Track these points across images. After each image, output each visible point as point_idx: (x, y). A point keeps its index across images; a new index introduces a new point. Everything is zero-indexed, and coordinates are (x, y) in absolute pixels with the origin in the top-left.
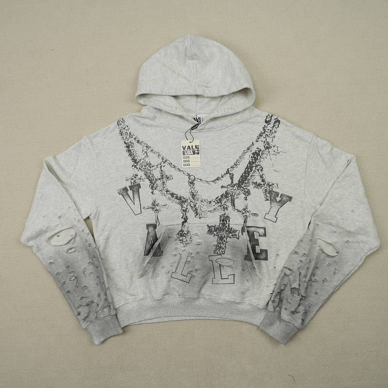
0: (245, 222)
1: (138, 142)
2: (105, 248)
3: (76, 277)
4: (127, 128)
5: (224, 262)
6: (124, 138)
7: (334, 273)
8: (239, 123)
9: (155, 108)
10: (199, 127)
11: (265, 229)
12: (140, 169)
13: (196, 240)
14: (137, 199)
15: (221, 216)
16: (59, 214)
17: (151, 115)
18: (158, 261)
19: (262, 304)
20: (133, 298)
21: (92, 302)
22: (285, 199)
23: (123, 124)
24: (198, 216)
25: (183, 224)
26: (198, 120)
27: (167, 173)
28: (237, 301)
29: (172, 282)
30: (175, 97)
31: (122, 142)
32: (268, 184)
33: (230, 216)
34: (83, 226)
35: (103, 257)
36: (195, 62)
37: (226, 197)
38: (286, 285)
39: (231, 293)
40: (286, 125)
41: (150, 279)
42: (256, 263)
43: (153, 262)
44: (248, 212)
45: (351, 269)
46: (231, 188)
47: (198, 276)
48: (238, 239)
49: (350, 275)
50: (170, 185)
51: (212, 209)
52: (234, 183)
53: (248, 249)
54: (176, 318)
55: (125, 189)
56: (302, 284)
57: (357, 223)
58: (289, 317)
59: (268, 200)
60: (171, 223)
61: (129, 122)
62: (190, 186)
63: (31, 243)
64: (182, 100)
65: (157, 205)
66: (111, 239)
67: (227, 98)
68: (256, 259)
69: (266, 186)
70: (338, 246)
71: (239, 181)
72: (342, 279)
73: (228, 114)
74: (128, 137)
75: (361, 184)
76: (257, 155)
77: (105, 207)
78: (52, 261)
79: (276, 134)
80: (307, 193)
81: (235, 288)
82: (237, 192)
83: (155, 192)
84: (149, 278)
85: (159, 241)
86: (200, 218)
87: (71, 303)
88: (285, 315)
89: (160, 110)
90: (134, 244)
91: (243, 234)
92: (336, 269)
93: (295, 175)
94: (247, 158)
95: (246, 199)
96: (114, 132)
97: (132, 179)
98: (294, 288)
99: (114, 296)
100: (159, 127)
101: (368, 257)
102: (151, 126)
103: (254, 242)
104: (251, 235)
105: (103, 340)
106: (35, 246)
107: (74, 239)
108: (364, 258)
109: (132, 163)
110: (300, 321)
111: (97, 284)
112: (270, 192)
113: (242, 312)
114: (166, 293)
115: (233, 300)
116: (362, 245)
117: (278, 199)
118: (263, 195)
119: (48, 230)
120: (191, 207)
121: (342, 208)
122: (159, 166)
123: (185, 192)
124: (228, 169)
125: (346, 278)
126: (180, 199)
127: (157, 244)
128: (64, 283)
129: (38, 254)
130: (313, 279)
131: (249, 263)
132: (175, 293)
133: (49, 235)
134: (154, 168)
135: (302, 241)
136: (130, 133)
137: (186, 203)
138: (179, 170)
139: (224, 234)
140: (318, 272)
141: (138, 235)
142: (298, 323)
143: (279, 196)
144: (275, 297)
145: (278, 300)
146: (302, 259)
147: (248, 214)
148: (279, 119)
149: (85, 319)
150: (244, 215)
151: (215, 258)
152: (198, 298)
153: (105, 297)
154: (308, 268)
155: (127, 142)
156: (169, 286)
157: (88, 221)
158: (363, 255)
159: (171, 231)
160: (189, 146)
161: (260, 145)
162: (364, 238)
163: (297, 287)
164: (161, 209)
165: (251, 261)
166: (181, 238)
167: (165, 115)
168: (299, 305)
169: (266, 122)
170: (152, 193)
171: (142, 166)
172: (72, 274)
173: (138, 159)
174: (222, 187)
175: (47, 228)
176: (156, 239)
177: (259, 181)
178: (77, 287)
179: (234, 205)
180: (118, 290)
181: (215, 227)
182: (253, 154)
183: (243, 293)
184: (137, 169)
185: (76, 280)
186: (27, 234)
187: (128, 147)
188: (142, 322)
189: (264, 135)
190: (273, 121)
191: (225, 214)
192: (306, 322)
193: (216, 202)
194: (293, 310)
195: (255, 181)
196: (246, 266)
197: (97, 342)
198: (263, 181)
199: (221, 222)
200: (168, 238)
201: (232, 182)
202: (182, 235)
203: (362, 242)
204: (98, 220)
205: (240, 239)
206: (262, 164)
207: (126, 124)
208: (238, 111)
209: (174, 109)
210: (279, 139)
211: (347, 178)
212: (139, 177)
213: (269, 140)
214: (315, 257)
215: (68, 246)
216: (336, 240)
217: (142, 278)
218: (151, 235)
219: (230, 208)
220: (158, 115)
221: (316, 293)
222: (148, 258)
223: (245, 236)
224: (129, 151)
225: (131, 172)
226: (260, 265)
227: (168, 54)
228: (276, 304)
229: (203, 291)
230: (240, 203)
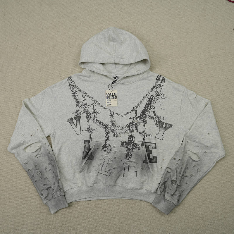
0: (143, 140)
1: (80, 90)
2: (58, 155)
3: (40, 172)
4: (73, 82)
5: (131, 164)
6: (72, 88)
7: (198, 171)
8: (141, 80)
9: (90, 70)
10: (117, 82)
11: (156, 144)
12: (80, 107)
13: (114, 150)
14: (78, 125)
15: (129, 136)
16: (31, 134)
17: (88, 75)
18: (91, 163)
19: (154, 190)
20: (75, 185)
21: (50, 187)
22: (168, 126)
23: (71, 80)
24: (115, 136)
25: (106, 141)
26: (116, 78)
27: (97, 110)
28: (139, 188)
29: (99, 176)
30: (103, 64)
31: (70, 90)
32: (158, 117)
33: (134, 136)
34: (46, 141)
35: (57, 160)
36: (115, 43)
37: (133, 124)
38: (168, 178)
39: (135, 183)
40: (169, 82)
41: (86, 174)
42: (150, 165)
43: (87, 164)
44: (145, 133)
45: (208, 169)
46: (136, 119)
47: (115, 172)
48: (139, 150)
49: (207, 172)
50: (99, 117)
51: (124, 131)
52: (138, 116)
53: (145, 156)
54: (101, 198)
55: (72, 119)
56: (178, 178)
57: (211, 141)
58: (170, 198)
59: (157, 126)
60: (98, 140)
61: (75, 78)
62: (111, 117)
63: (14, 151)
64: (107, 66)
65: (91, 129)
66: (62, 149)
67: (133, 65)
68: (150, 162)
69: (156, 118)
70: (199, 155)
71: (140, 115)
72: (202, 175)
73: (134, 74)
74: (74, 87)
75: (214, 117)
76: (151, 99)
77: (59, 130)
78: (26, 162)
79: (163, 87)
80: (181, 122)
81: (137, 180)
82: (139, 122)
83: (90, 121)
84: (84, 173)
85: (92, 150)
86: (116, 137)
87: (37, 188)
88: (167, 197)
89: (93, 72)
90: (76, 152)
91: (142, 147)
92: (198, 169)
93: (174, 112)
94: (146, 101)
95: (144, 126)
96: (65, 85)
97: (76, 113)
98: (173, 180)
99: (64, 184)
100: (92, 82)
101: (218, 162)
102: (88, 81)
103: (149, 152)
104: (147, 148)
105: (56, 211)
106: (16, 153)
107: (40, 149)
108: (215, 162)
109: (76, 103)
110: (176, 200)
111: (53, 176)
112: (159, 122)
113: (141, 195)
114: (95, 183)
115: (136, 187)
116: (214, 154)
117: (164, 126)
118: (154, 123)
119: (24, 143)
120: (111, 130)
121: (202, 132)
122: (92, 105)
123: (108, 122)
124: (134, 108)
125: (205, 175)
126: (105, 125)
127: (90, 152)
128: (33, 176)
129: (18, 158)
130: (185, 175)
131: (146, 165)
132: (101, 182)
133: (24, 146)
134: (89, 106)
135: (178, 151)
136: (75, 85)
137: (108, 128)
138: (104, 108)
139: (131, 147)
140: (188, 171)
141: (79, 147)
142: (175, 201)
143: (165, 124)
144: (161, 186)
145: (163, 187)
146: (177, 163)
147: (145, 135)
148: (165, 78)
149: (45, 198)
150: (143, 135)
151: (125, 161)
152: (115, 186)
153: (58, 184)
154: (182, 168)
155: (73, 90)
156: (97, 178)
157: (49, 138)
158: (215, 160)
159: (99, 145)
160: (110, 94)
161: (153, 93)
162: (216, 150)
163: (175, 180)
164: (93, 131)
165: (147, 163)
166: (105, 149)
167: (96, 75)
168: (176, 191)
169: (157, 79)
170: (88, 121)
171: (82, 105)
172: (38, 170)
173: (80, 101)
174: (130, 118)
175: (24, 142)
176: (90, 149)
177: (153, 115)
178: (41, 178)
179: (137, 129)
180: (66, 180)
181: (125, 142)
182: (149, 99)
183: (142, 183)
184: (79, 107)
185: (41, 173)
186: (11, 145)
187: (74, 93)
188: (80, 200)
189: (156, 88)
190: (161, 79)
191: (131, 135)
192: (180, 201)
193: (126, 127)
194: (172, 193)
195: (150, 115)
196: (144, 166)
197: (52, 212)
198: (155, 115)
199: (129, 139)
200: (97, 149)
201: (136, 116)
202: (105, 147)
203: (215, 153)
204: (55, 137)
205: (141, 150)
206: (154, 105)
207: (73, 80)
208: (140, 73)
209: (102, 71)
210: (164, 90)
211: (205, 114)
212: (80, 112)
213: (159, 90)
214: (186, 162)
215: (36, 153)
216: (198, 151)
217: (81, 174)
218: (87, 147)
219: (135, 131)
220: (92, 75)
221: (186, 184)
222: (85, 161)
223: (144, 149)
224: (74, 96)
225: (75, 108)
226: (152, 166)
227: (99, 38)
228: (162, 190)
229: (118, 181)
230: (141, 128)
